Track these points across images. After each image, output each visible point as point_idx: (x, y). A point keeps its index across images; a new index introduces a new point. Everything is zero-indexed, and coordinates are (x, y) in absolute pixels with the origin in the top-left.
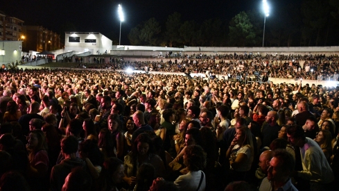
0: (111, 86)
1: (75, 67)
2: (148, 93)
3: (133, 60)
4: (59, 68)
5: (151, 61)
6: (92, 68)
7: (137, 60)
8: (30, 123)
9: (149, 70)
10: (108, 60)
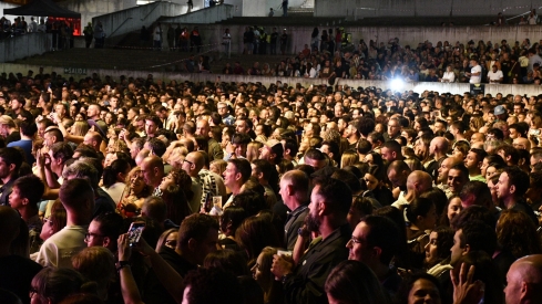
0: (324, 148)
1: (168, 70)
2: (495, 180)
3: (412, 37)
4: (103, 73)
5: (493, 37)
6: (239, 72)
7: (434, 37)
8: (35, 283)
9: (485, 80)
10: (302, 40)
